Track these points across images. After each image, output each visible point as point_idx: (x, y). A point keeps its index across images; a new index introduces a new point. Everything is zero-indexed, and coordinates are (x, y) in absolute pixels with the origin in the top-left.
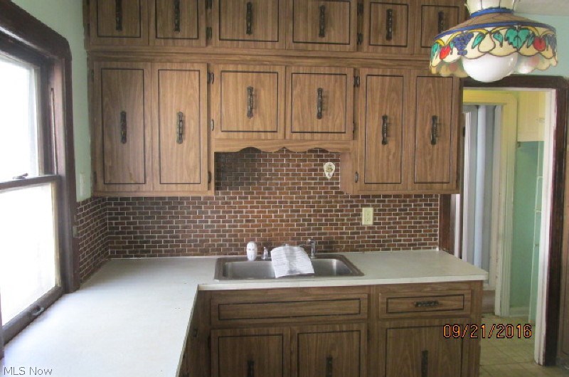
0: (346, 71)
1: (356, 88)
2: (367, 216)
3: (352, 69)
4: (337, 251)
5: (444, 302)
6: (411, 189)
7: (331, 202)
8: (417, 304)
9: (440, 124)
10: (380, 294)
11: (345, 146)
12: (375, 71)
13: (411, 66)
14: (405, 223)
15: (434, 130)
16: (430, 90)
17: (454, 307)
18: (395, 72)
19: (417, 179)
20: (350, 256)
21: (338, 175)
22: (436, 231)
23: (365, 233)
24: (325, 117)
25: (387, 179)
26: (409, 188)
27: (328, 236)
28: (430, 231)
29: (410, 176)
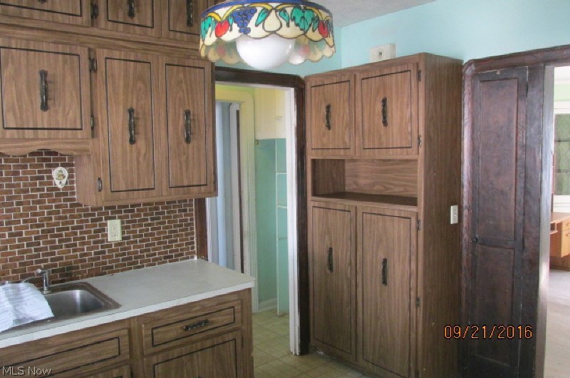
0: (79, 50)
1: (93, 74)
2: (114, 230)
3: (86, 49)
4: (78, 279)
5: (214, 319)
6: (166, 195)
7: (66, 217)
8: (187, 328)
9: (194, 120)
10: (143, 326)
11: (83, 146)
12: (116, 54)
13: (158, 51)
14: (158, 234)
15: (187, 127)
16: (181, 82)
17: (225, 322)
18: (140, 57)
19: (173, 183)
20: (94, 281)
21: (72, 182)
22: (192, 238)
23: (113, 251)
24: (52, 109)
25: (138, 185)
26: (165, 193)
27: (64, 260)
28: (187, 239)
29: (165, 180)
